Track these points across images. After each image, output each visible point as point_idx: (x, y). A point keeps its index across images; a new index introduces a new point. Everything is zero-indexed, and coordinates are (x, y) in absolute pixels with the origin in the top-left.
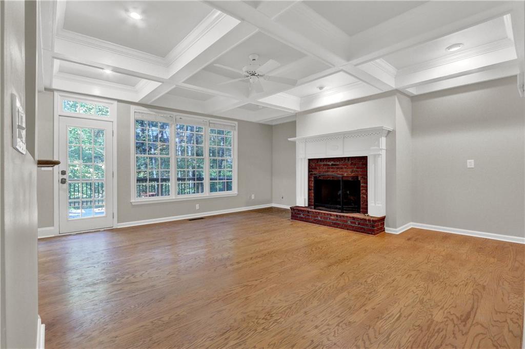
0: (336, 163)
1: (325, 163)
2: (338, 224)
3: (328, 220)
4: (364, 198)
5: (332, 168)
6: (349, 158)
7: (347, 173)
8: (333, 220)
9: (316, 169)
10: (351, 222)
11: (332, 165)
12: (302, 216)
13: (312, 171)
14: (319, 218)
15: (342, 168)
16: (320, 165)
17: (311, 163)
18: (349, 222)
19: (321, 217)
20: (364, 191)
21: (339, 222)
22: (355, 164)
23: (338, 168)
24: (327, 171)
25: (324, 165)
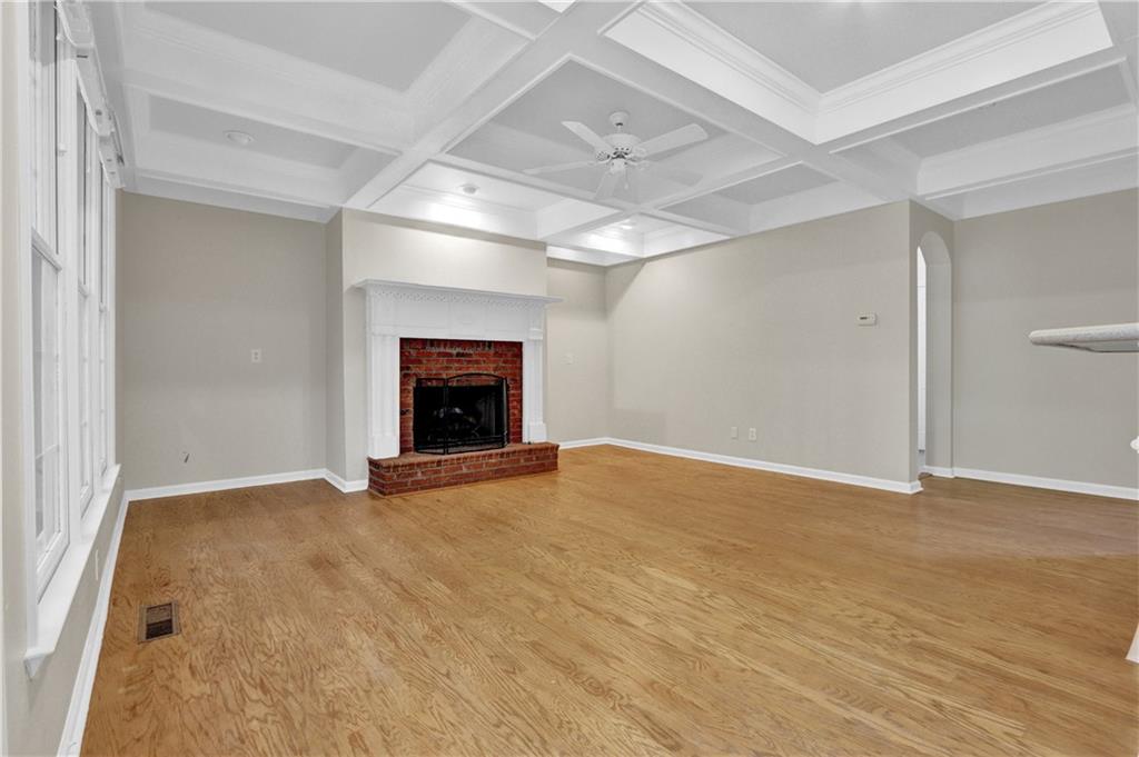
0: (467, 351)
1: (442, 350)
2: (504, 470)
3: (484, 469)
4: (514, 415)
5: (459, 361)
6: (490, 342)
7: (487, 371)
8: (495, 465)
9: (420, 362)
10: (526, 460)
11: (458, 355)
12: (419, 476)
13: (408, 368)
14: (465, 470)
15: (477, 362)
16: (430, 354)
17: (407, 348)
18: (522, 461)
19: (468, 468)
20: (515, 403)
21: (504, 466)
22: (501, 355)
23: (469, 362)
24: (447, 368)
25: (439, 354)
